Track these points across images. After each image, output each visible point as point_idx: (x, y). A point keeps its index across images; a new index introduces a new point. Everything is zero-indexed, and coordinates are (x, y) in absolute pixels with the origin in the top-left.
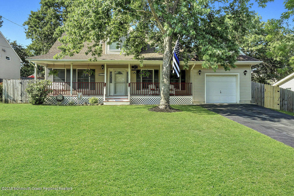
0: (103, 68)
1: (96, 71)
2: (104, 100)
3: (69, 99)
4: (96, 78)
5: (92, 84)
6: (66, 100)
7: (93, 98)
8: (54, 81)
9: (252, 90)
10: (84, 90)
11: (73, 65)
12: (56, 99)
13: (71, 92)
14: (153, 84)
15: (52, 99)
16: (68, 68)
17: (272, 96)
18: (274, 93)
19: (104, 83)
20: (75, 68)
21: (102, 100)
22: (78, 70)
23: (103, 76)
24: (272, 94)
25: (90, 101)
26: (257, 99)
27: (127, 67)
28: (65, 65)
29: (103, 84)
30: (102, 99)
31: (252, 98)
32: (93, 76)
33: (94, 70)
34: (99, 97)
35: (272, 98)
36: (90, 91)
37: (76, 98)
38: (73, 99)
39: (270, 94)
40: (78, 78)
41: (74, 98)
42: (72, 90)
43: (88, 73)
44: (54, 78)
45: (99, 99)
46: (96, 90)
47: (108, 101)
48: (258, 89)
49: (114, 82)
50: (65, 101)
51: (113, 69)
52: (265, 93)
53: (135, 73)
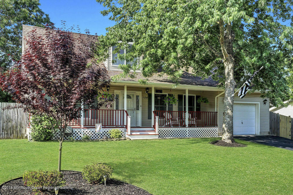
0: (108, 90)
3: (79, 132)
6: (76, 133)
9: (270, 121)
17: (285, 127)
18: (287, 123)
24: (285, 125)
25: (112, 135)
26: (274, 129)
31: (270, 129)
35: (285, 129)
37: (89, 131)
39: (284, 125)
41: (86, 130)
48: (275, 119)
50: (74, 135)
52: (280, 124)
53: (147, 98)
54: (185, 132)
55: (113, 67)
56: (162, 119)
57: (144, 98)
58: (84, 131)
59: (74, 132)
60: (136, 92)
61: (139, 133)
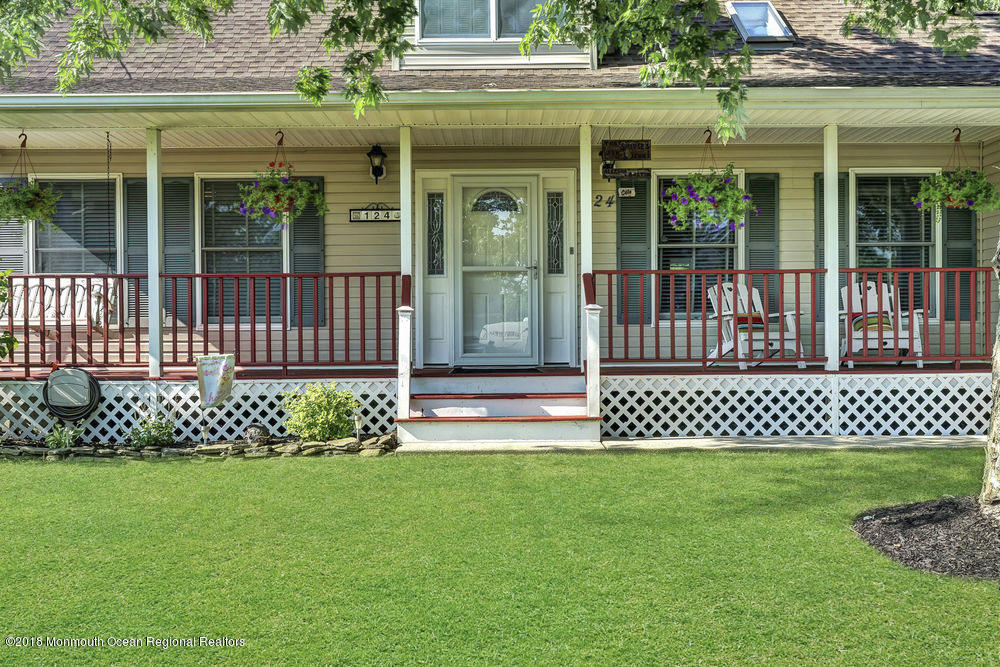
0: (377, 171)
1: (329, 188)
2: (403, 410)
3: (136, 399)
4: (329, 241)
5: (309, 282)
6: (119, 407)
7: (314, 390)
8: (42, 265)
10: (248, 327)
11: (163, 153)
12: (41, 400)
13: (150, 340)
14: (741, 278)
15: (16, 399)
16: (133, 171)
19: (399, 281)
20: (178, 171)
21: (382, 404)
22: (207, 184)
23: (388, 227)
25: (295, 420)
27: (568, 155)
28: (109, 152)
29: (386, 281)
30: (382, 396)
32: (310, 225)
33: (318, 185)
34: (364, 385)
36: (293, 334)
37: (191, 392)
38: (169, 398)
40: (206, 242)
41: (176, 390)
42: (163, 330)
43: (278, 199)
44: (39, 242)
45: (357, 395)
46: (339, 323)
47: (430, 419)
49: (460, 269)
50: (111, 415)
51: (446, 173)
53: (610, 203)
54: (818, 400)
55: (425, 52)
56: (681, 324)
57: (604, 205)
58: (164, 394)
59: (110, 400)
60: (544, 173)
61: (480, 410)
